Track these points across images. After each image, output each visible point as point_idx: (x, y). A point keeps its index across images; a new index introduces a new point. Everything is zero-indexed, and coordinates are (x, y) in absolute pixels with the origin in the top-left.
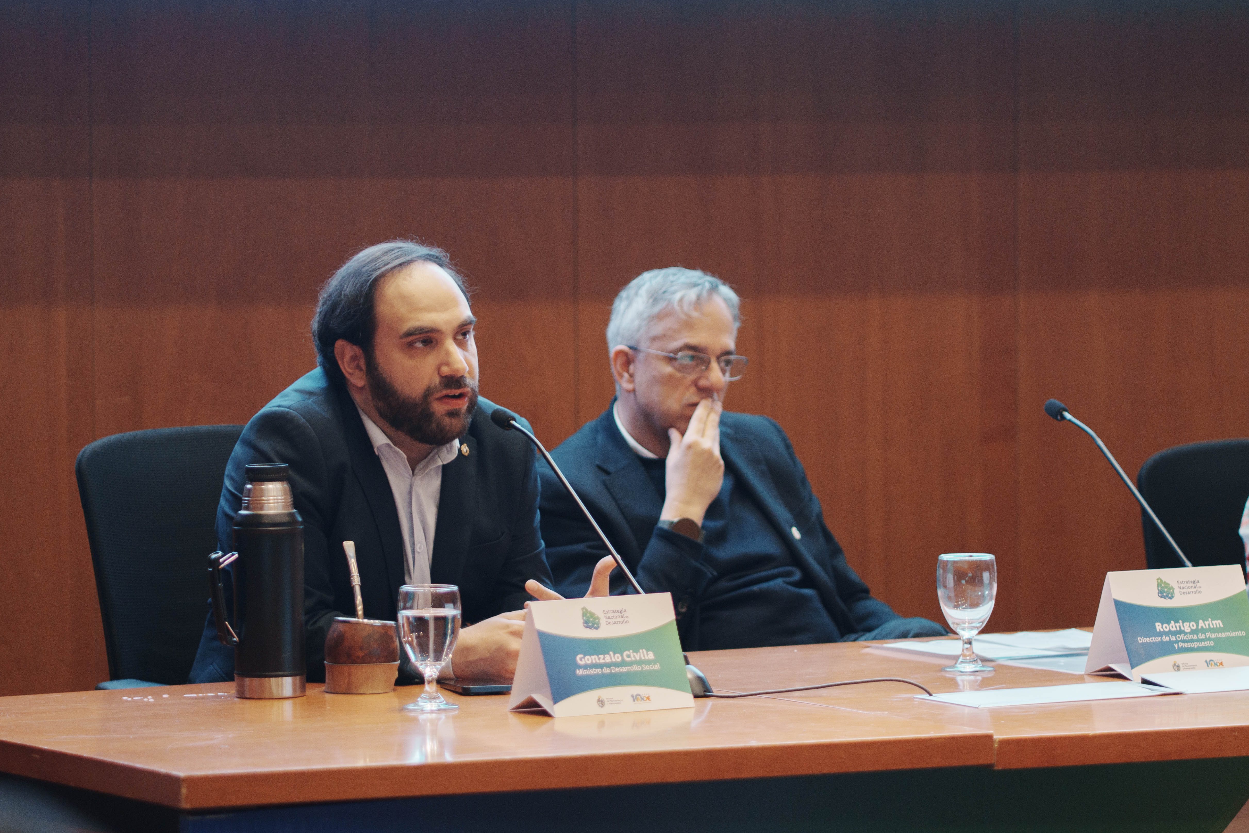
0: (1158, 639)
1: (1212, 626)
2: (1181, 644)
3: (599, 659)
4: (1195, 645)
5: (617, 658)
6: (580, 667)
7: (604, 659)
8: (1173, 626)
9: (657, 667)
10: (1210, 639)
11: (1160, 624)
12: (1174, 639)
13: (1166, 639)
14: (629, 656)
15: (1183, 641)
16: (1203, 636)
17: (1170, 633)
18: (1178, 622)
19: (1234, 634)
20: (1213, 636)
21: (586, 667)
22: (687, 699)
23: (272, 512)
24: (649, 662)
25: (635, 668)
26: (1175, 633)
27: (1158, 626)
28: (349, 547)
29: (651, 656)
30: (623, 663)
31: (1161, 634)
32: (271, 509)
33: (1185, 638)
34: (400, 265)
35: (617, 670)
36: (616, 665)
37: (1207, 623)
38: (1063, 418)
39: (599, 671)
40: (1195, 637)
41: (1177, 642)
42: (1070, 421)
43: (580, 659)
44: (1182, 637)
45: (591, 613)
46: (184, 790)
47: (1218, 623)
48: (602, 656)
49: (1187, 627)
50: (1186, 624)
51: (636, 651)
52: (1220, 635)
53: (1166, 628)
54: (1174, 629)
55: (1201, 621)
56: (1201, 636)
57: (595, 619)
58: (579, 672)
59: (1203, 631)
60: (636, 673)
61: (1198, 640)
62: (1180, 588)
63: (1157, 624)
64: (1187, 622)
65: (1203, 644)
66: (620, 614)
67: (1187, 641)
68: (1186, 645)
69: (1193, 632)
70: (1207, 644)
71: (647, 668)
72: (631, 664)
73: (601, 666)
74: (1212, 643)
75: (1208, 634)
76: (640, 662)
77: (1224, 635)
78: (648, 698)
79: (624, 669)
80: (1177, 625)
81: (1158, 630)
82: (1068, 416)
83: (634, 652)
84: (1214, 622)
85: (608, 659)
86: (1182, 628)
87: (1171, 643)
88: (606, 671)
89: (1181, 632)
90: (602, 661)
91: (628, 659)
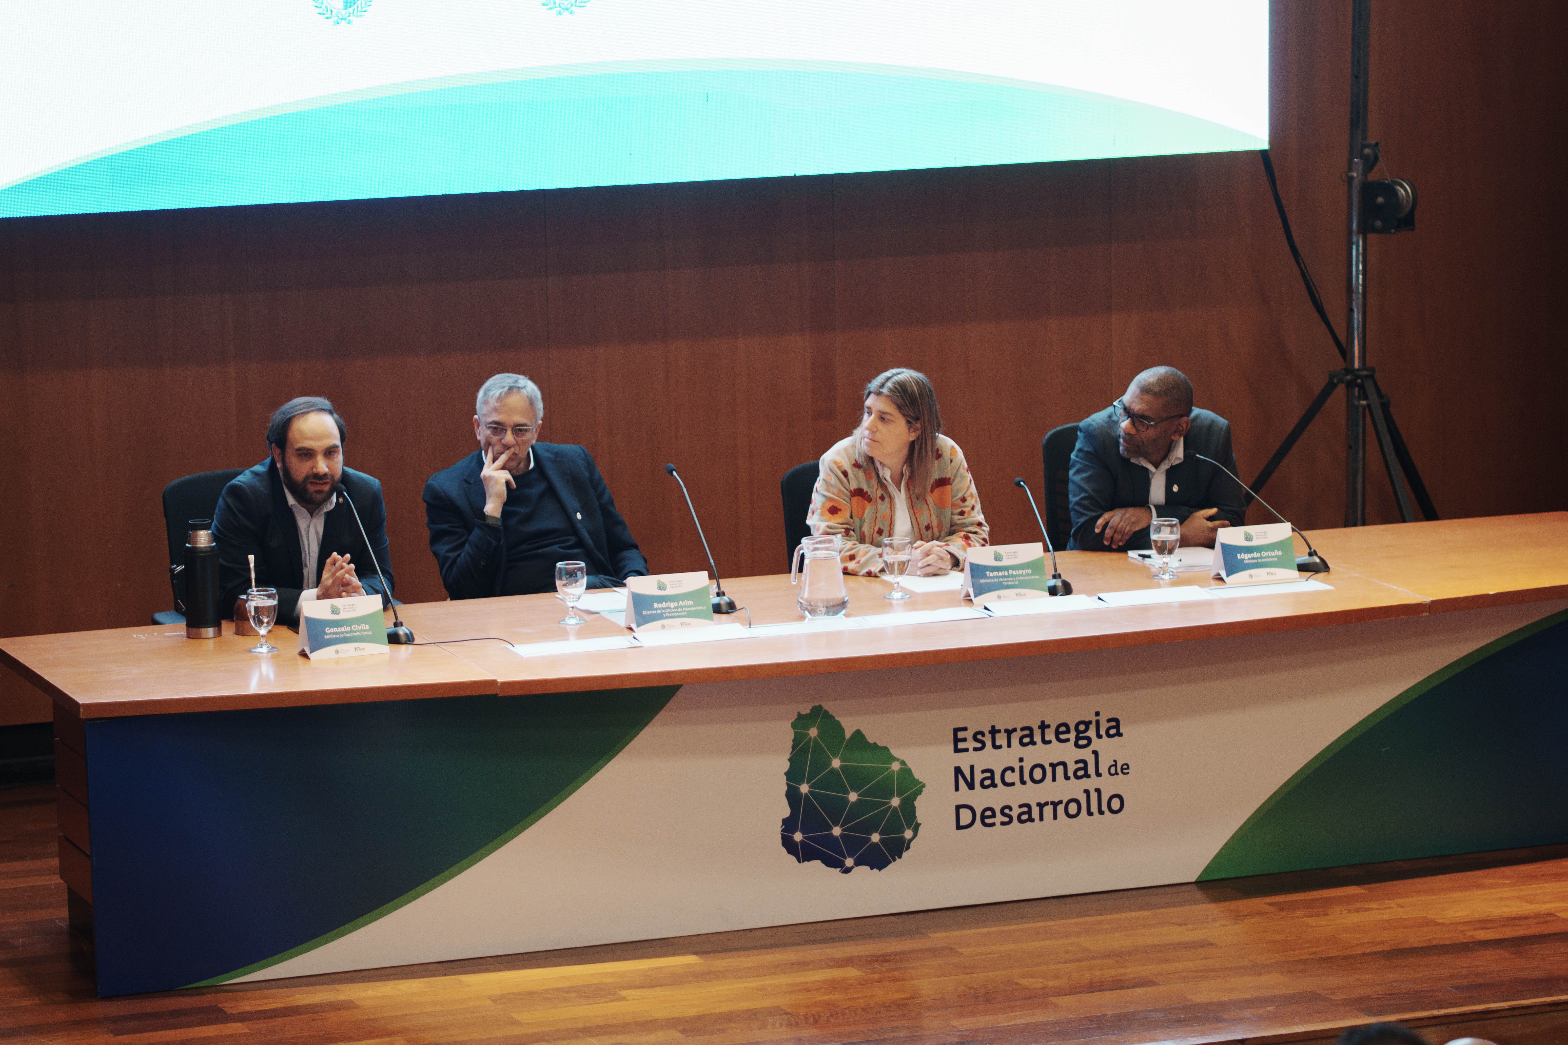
0: (654, 612)
1: (687, 604)
2: (667, 614)
3: (338, 630)
4: (676, 614)
5: (349, 629)
6: (326, 634)
7: (341, 629)
8: (664, 605)
9: (370, 633)
10: (684, 611)
11: (657, 604)
12: (664, 611)
13: (659, 612)
14: (354, 628)
15: (669, 613)
16: (681, 610)
17: (662, 608)
18: (667, 602)
19: (699, 608)
20: (687, 609)
21: (330, 634)
22: (386, 649)
23: (202, 546)
24: (365, 631)
25: (358, 634)
26: (664, 609)
27: (656, 605)
28: (251, 558)
29: (367, 627)
30: (352, 631)
31: (656, 609)
32: (200, 544)
33: (671, 611)
34: (302, 413)
35: (348, 635)
36: (347, 632)
37: (684, 602)
38: (672, 475)
39: (337, 636)
40: (676, 610)
41: (665, 613)
42: (675, 477)
43: (327, 630)
44: (669, 610)
45: (335, 606)
46: (82, 710)
47: (691, 603)
48: (339, 628)
49: (672, 605)
50: (672, 604)
51: (359, 625)
52: (691, 609)
53: (660, 606)
54: (665, 606)
55: (681, 602)
56: (680, 610)
57: (338, 609)
58: (326, 637)
59: (681, 607)
60: (358, 636)
61: (678, 612)
62: (670, 584)
63: (655, 604)
64: (672, 602)
65: (680, 614)
66: (352, 607)
67: (671, 613)
68: (670, 615)
69: (675, 608)
70: (683, 614)
71: (364, 633)
72: (355, 632)
73: (339, 633)
74: (686, 613)
75: (684, 609)
76: (361, 631)
77: (693, 609)
78: (364, 649)
79: (352, 635)
80: (667, 604)
81: (655, 607)
82: (675, 473)
83: (358, 625)
84: (688, 602)
85: (343, 629)
86: (669, 606)
87: (662, 614)
88: (341, 635)
89: (668, 608)
90: (339, 631)
91: (355, 629)
